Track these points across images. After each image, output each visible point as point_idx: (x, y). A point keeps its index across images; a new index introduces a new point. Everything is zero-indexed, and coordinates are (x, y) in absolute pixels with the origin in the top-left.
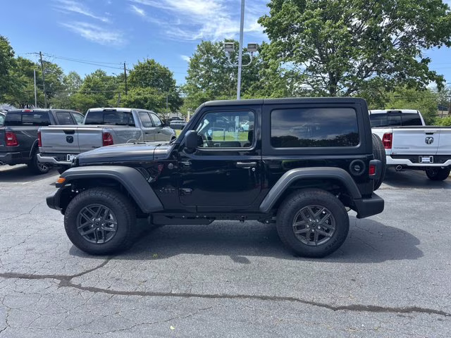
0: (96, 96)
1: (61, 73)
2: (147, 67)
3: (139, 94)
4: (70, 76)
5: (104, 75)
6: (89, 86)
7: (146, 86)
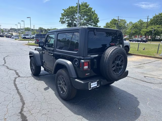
0: (135, 30)
1: (126, 22)
2: (159, 16)
3: (152, 28)
4: (129, 23)
5: (142, 21)
6: (133, 27)
7: (156, 25)
